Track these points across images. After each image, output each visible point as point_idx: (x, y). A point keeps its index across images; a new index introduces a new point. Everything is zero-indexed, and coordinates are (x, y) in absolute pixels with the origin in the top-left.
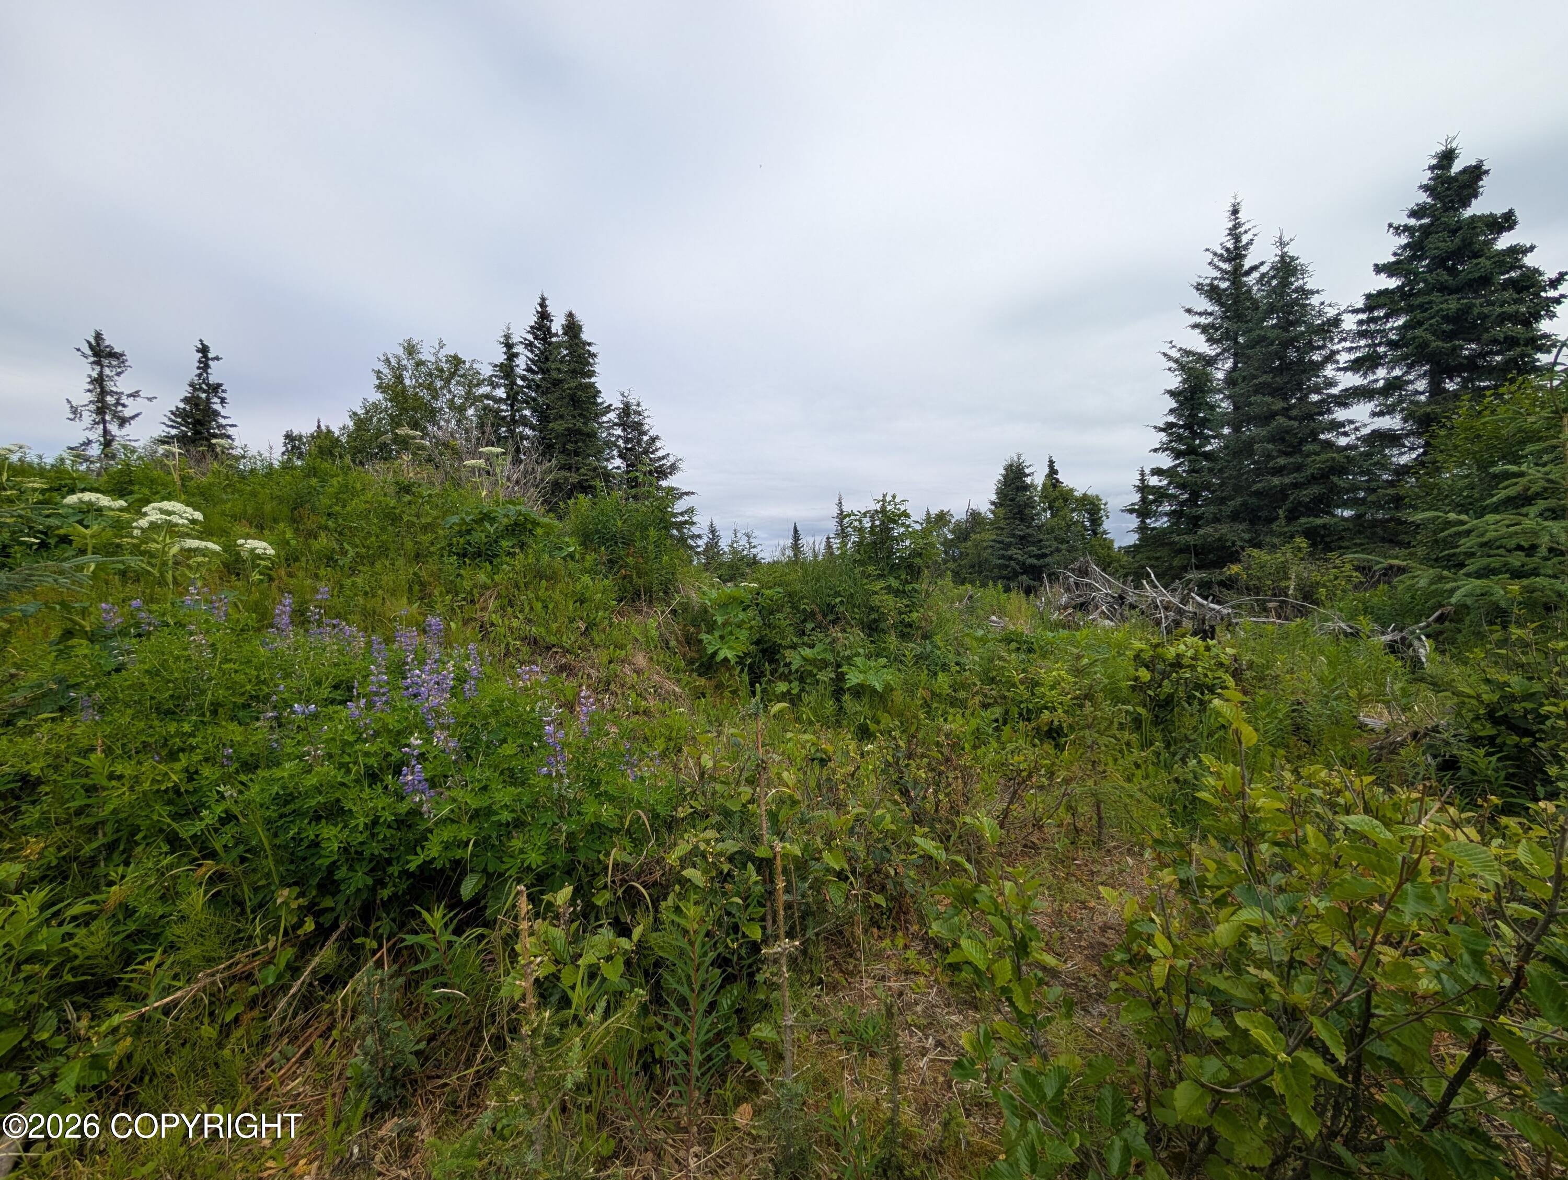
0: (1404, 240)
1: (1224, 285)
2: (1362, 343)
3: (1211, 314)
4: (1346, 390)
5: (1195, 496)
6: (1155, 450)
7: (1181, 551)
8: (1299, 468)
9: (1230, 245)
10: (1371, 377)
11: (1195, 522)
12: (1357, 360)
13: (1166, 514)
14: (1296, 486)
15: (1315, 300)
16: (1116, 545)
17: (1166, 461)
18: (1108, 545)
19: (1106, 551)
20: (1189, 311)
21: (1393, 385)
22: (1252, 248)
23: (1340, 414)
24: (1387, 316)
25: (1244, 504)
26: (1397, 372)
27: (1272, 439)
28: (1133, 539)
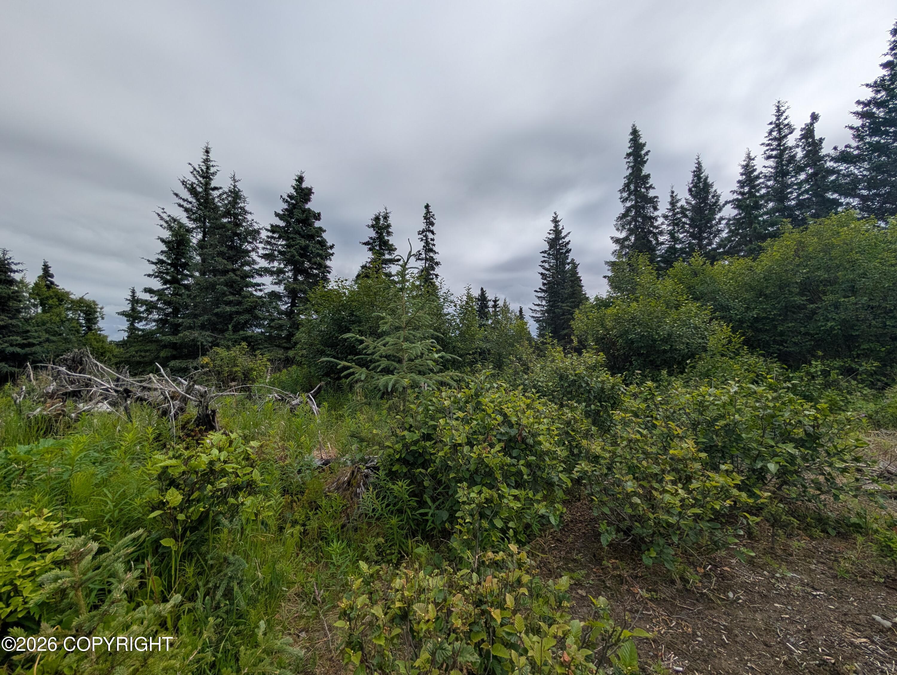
0: (285, 206)
1: (200, 190)
2: (268, 247)
3: (191, 203)
4: (261, 268)
5: (176, 311)
6: (149, 275)
7: (165, 346)
8: (239, 303)
9: (204, 168)
10: (272, 265)
11: (176, 329)
12: (266, 255)
13: (155, 321)
14: (238, 313)
15: (249, 217)
16: (109, 339)
17: (157, 284)
18: (102, 339)
19: (100, 344)
20: (177, 195)
21: (280, 272)
22: (216, 177)
23: (257, 280)
24: (279, 238)
25: (209, 320)
26: (282, 266)
27: (226, 285)
28: (123, 336)
